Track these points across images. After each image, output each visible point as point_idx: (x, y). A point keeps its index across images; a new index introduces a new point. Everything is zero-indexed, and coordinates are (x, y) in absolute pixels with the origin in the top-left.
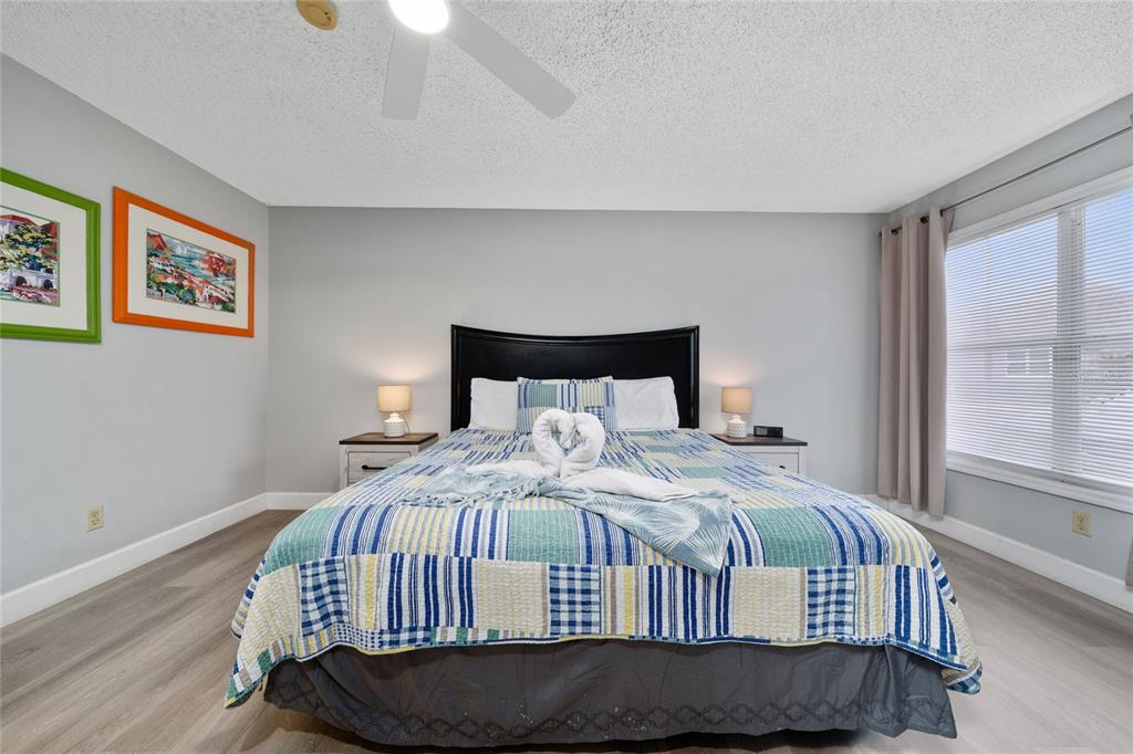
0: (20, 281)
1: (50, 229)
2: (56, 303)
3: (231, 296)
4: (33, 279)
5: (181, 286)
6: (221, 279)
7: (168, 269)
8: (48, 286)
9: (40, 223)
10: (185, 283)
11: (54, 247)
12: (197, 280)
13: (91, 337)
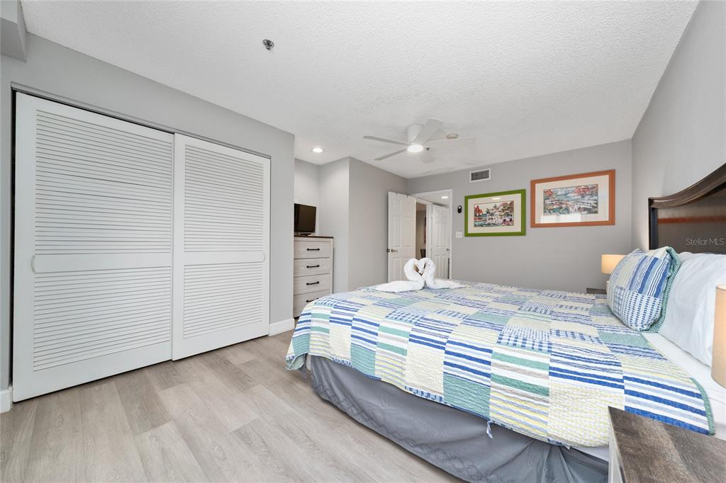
0: (505, 220)
1: (512, 203)
2: (513, 225)
3: (595, 205)
4: (508, 219)
5: (561, 208)
6: (586, 198)
7: (554, 203)
8: (511, 220)
9: (509, 203)
10: (563, 206)
11: (513, 208)
12: (569, 203)
13: (523, 233)
